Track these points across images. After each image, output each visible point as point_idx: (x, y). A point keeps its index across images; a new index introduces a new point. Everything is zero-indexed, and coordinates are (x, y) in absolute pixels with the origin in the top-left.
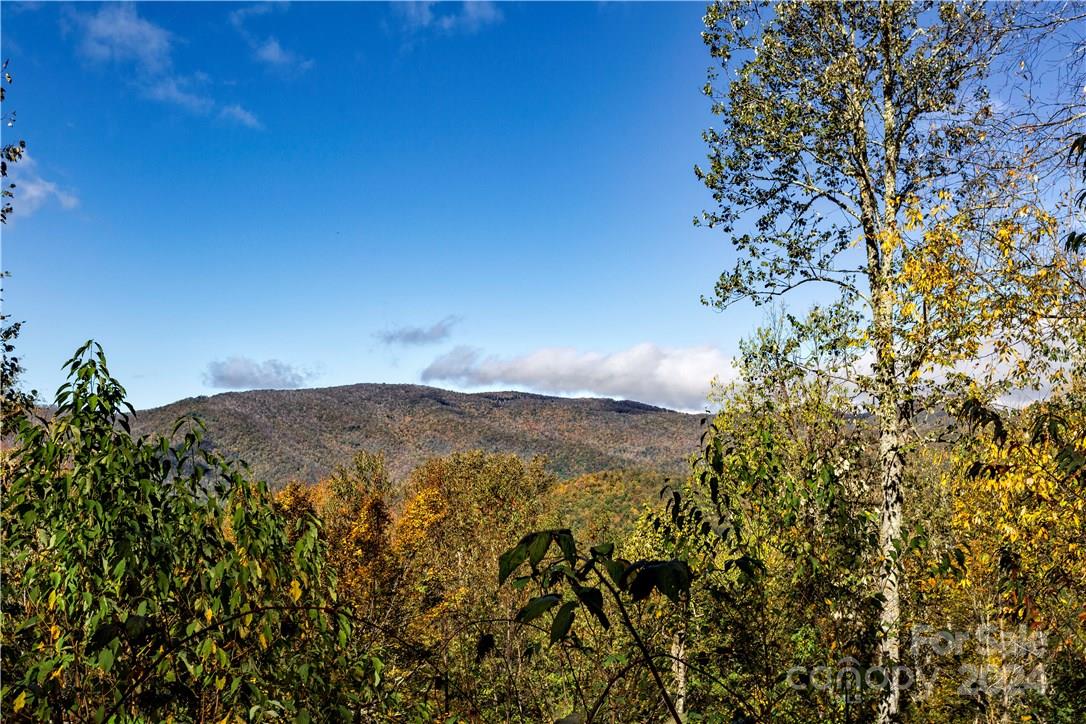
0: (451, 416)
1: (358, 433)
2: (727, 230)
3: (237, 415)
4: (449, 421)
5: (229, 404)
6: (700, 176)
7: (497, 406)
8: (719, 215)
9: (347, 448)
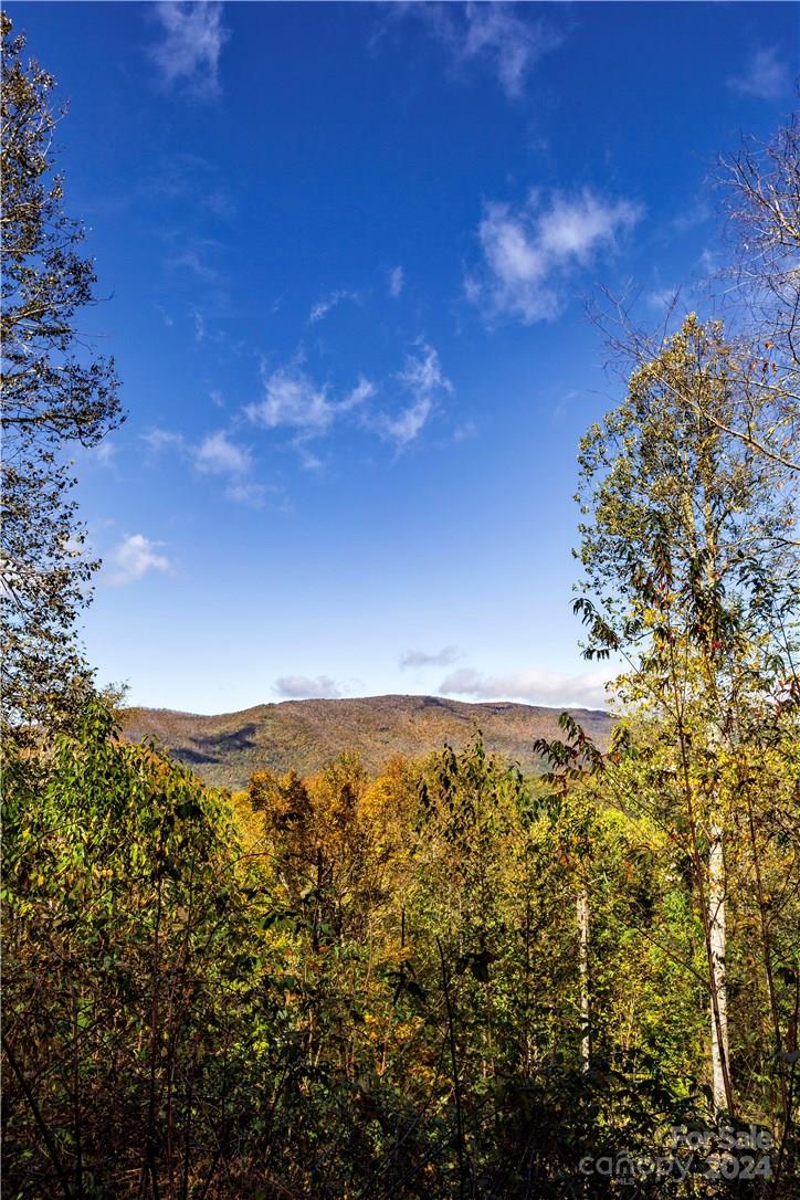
0: (459, 721)
1: (387, 733)
2: (598, 593)
3: (296, 718)
4: (458, 725)
5: (293, 710)
6: (576, 556)
7: (495, 714)
8: (591, 583)
9: (378, 745)
